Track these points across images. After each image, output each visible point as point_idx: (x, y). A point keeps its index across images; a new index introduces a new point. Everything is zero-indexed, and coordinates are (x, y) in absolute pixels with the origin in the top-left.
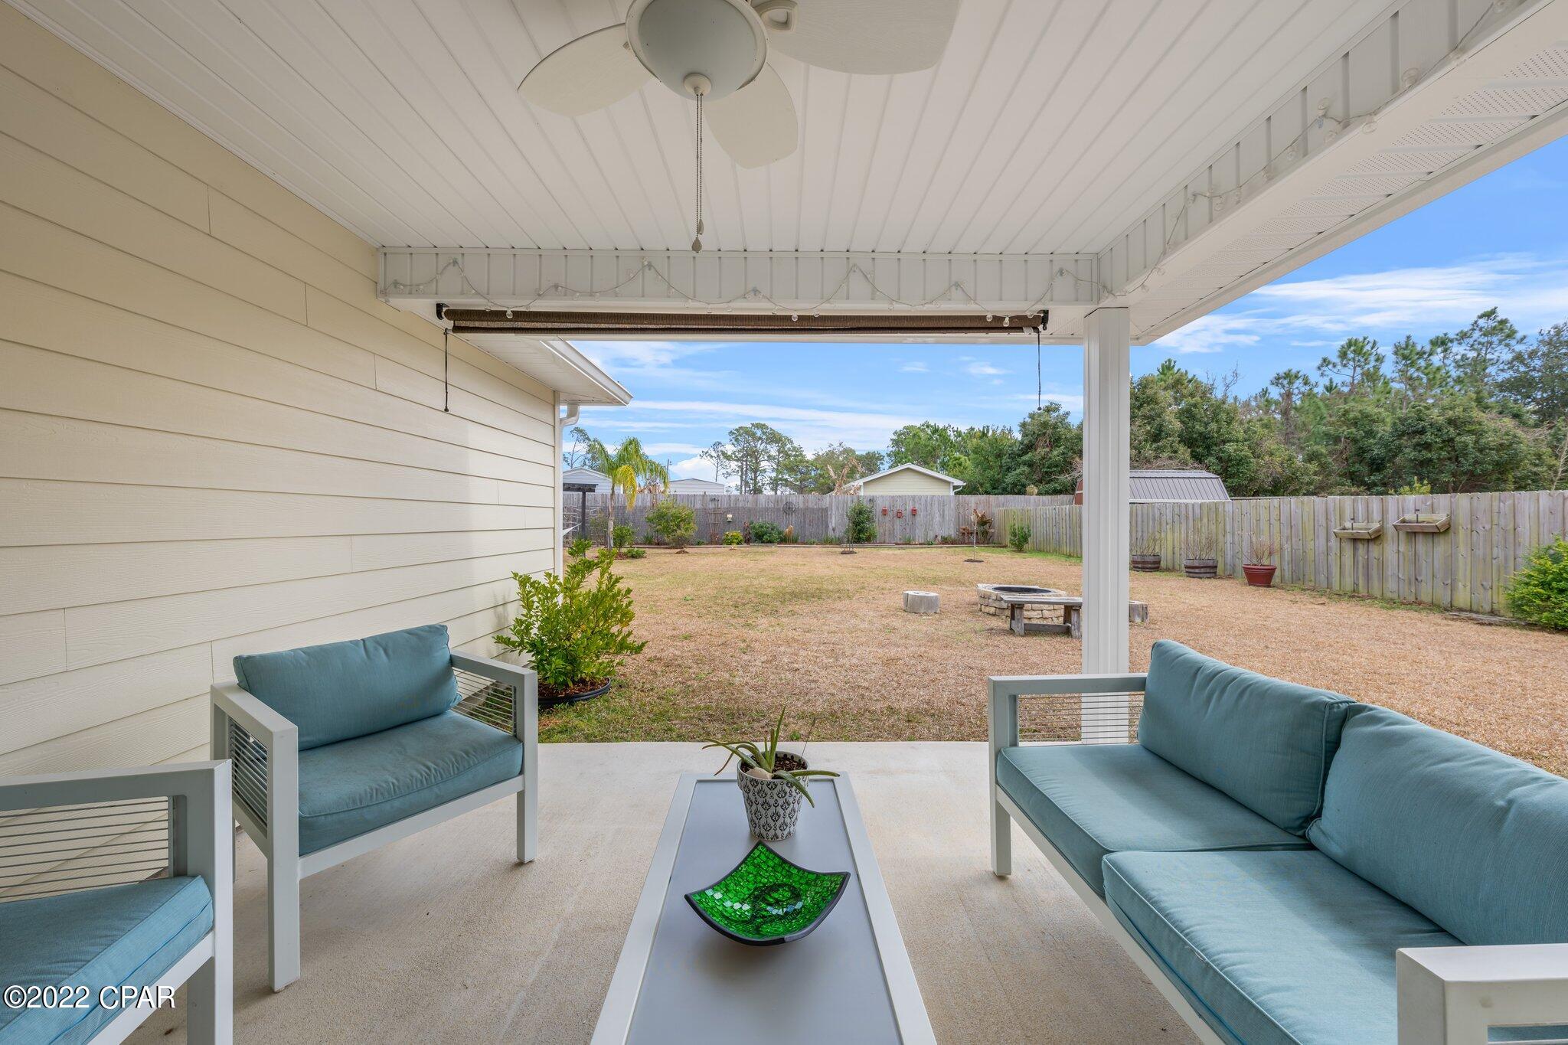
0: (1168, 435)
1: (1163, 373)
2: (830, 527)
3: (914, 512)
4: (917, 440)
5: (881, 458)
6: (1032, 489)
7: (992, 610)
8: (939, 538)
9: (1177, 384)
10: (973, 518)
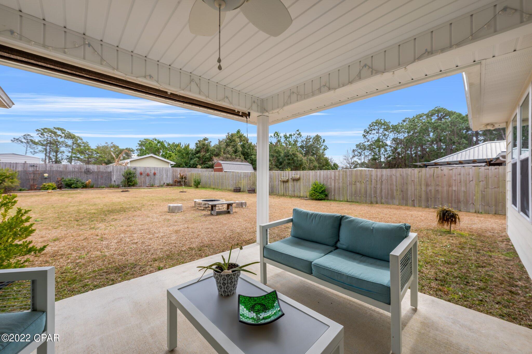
0: (238, 152)
1: (237, 133)
2: (113, 180)
3: (155, 174)
4: (151, 145)
5: (133, 151)
6: (199, 166)
7: (202, 208)
8: (166, 184)
9: (240, 137)
10: (179, 176)
